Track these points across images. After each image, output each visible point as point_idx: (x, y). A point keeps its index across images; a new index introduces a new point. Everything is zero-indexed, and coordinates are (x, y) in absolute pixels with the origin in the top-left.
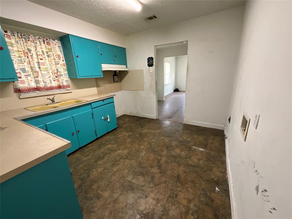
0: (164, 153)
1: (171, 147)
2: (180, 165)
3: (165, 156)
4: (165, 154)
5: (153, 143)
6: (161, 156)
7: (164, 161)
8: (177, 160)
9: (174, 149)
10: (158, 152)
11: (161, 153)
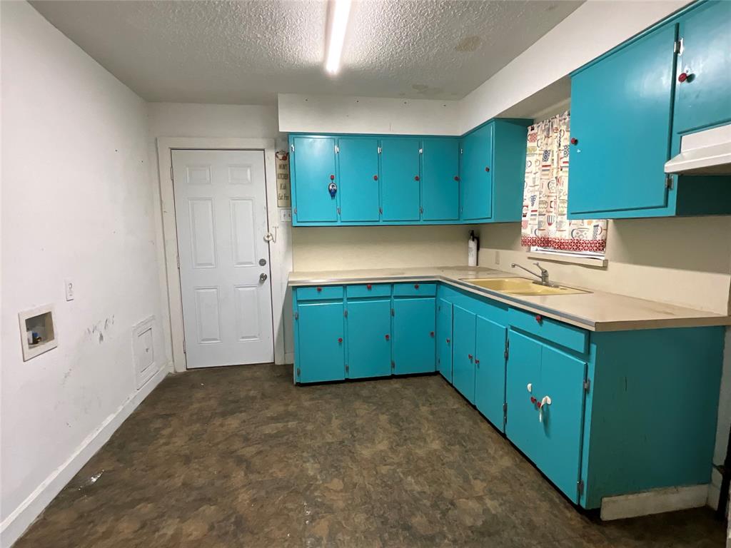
0: (244, 497)
1: (226, 533)
2: (184, 484)
3: (237, 489)
4: (240, 497)
5: (313, 519)
6: (249, 485)
7: (234, 475)
8: (194, 494)
9: (212, 528)
10: (267, 492)
11: (255, 491)
